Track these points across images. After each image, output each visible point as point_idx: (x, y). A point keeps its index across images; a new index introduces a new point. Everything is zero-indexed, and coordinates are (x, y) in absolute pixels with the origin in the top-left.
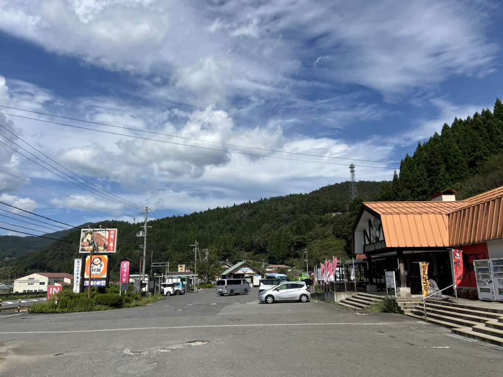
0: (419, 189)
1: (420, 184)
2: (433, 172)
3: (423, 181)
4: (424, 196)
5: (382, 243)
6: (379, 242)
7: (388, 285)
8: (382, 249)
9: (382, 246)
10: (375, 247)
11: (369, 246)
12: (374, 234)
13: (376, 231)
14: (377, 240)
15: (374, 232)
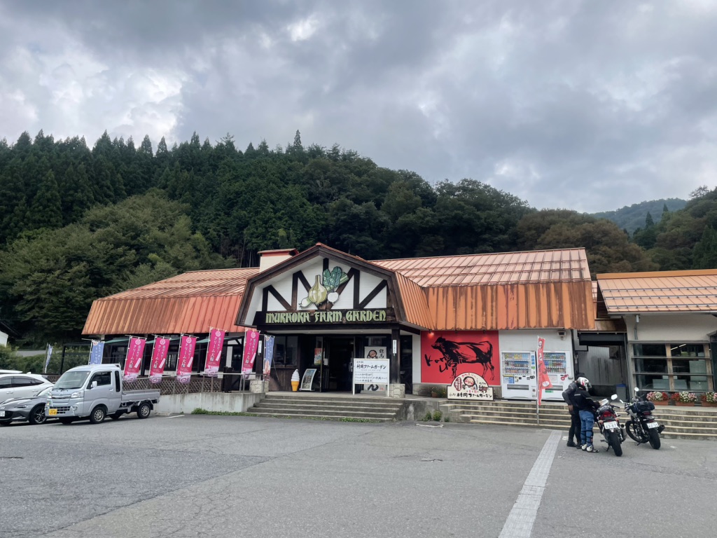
5: (348, 313)
6: (332, 311)
7: (362, 379)
8: (344, 322)
9: (344, 318)
10: (312, 318)
11: (287, 314)
12: (317, 297)
13: (328, 292)
14: (324, 308)
15: (320, 294)
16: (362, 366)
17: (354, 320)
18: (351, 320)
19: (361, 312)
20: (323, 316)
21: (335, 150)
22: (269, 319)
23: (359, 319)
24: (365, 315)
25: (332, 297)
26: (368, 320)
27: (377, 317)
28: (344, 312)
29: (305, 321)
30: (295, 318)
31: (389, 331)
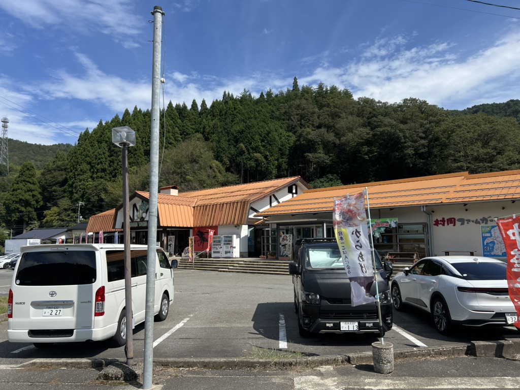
0: (99, 167)
1: (101, 162)
2: (114, 153)
3: (104, 159)
4: (103, 173)
6: (144, 221)
10: (138, 225)
11: (131, 223)
12: (140, 215)
14: (142, 220)
20: (141, 224)
25: (144, 215)
30: (134, 225)
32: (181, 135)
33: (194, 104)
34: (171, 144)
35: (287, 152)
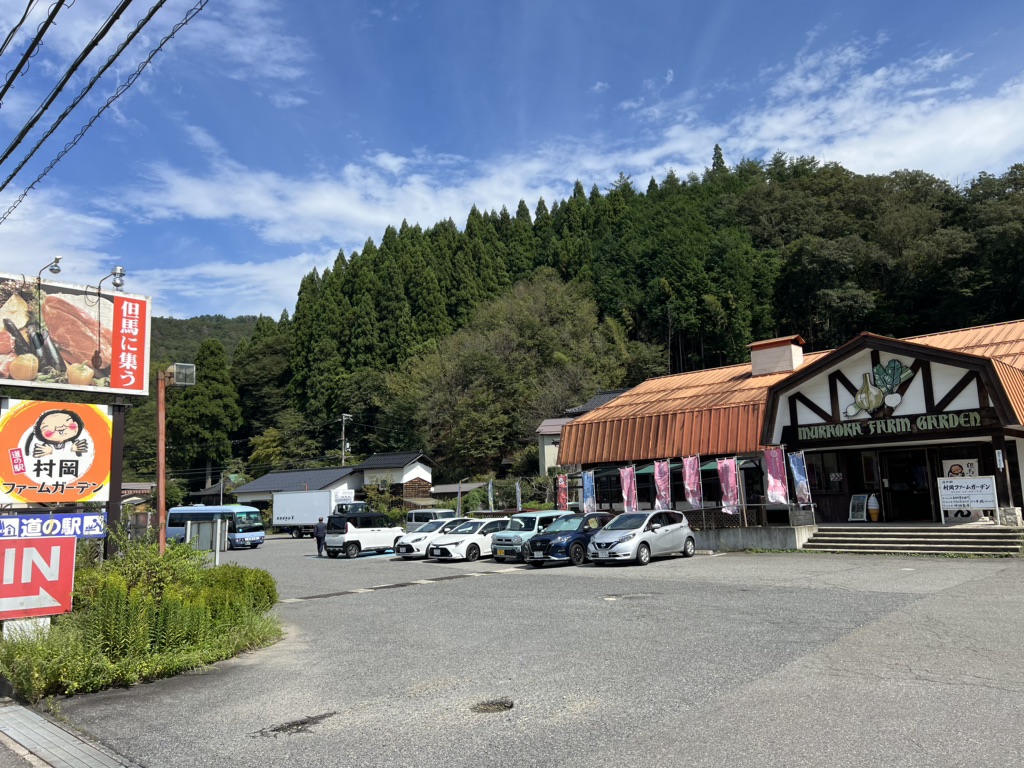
5: (919, 419)
6: (895, 418)
7: (954, 504)
8: (915, 431)
9: (914, 426)
10: (866, 429)
11: (828, 427)
12: (869, 402)
13: (885, 394)
14: (881, 415)
15: (872, 398)
16: (952, 487)
17: (930, 428)
18: (925, 428)
19: (940, 417)
20: (880, 426)
21: (778, 161)
22: (802, 435)
23: (938, 425)
24: (948, 420)
25: (892, 400)
26: (952, 426)
27: (965, 422)
28: (913, 418)
29: (855, 434)
30: (839, 431)
31: (988, 439)
32: (508, 271)
33: (523, 210)
34: (492, 290)
35: (771, 291)
